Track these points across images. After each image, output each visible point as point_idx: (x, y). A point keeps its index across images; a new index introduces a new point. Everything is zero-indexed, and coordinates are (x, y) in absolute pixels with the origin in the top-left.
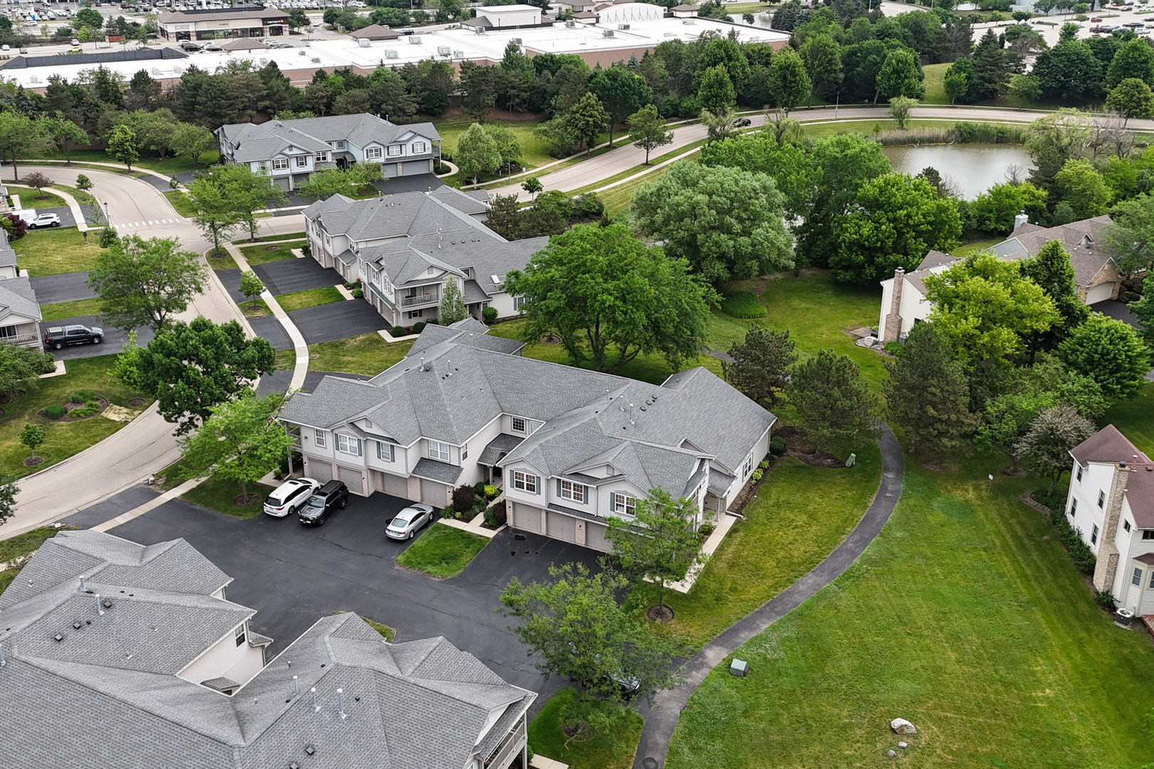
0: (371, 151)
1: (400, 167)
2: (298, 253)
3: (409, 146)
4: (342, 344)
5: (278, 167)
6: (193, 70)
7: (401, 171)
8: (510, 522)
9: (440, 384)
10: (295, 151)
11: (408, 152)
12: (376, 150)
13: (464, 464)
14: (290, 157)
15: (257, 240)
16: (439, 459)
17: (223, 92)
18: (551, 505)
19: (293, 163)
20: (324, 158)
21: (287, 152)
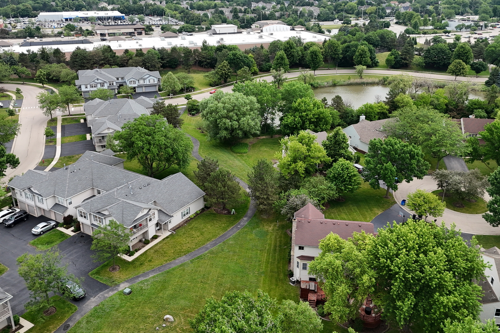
0: (131, 82)
1: (144, 88)
2: (82, 121)
3: (148, 80)
4: (73, 157)
5: (93, 87)
6: (78, 48)
7: (144, 90)
8: (82, 230)
9: (69, 175)
10: (99, 81)
11: (147, 82)
12: (134, 81)
13: (69, 206)
14: (98, 83)
15: (71, 115)
16: (61, 204)
17: (85, 57)
18: (92, 224)
19: (99, 86)
20: (113, 84)
21: (96, 81)
